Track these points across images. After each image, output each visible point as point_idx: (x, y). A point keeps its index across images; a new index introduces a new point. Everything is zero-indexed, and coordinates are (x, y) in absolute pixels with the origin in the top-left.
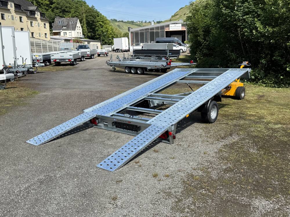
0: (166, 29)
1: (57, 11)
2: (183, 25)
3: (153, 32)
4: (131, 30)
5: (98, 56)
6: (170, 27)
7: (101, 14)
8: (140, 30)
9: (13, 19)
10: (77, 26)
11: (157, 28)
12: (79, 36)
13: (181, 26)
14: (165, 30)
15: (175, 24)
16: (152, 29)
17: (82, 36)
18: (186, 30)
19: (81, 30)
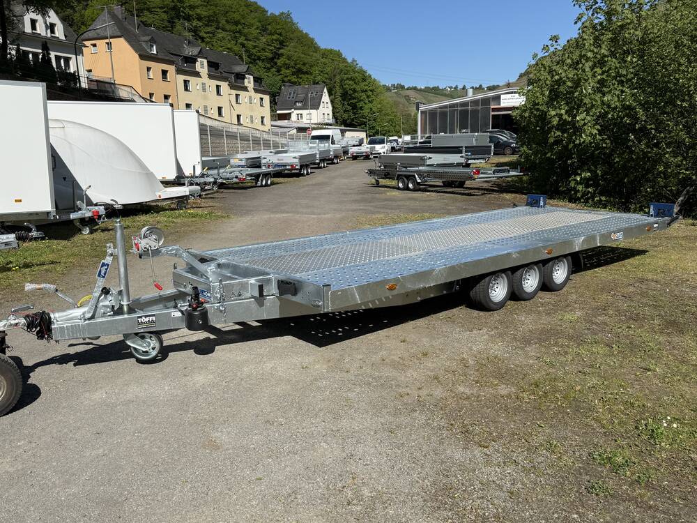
0: (493, 103)
1: (287, 71)
4: (423, 108)
6: (502, 101)
7: (370, 76)
8: (440, 108)
9: (204, 90)
10: (322, 100)
12: (326, 121)
14: (492, 107)
15: (512, 93)
16: (465, 104)
17: (330, 120)
19: (331, 108)
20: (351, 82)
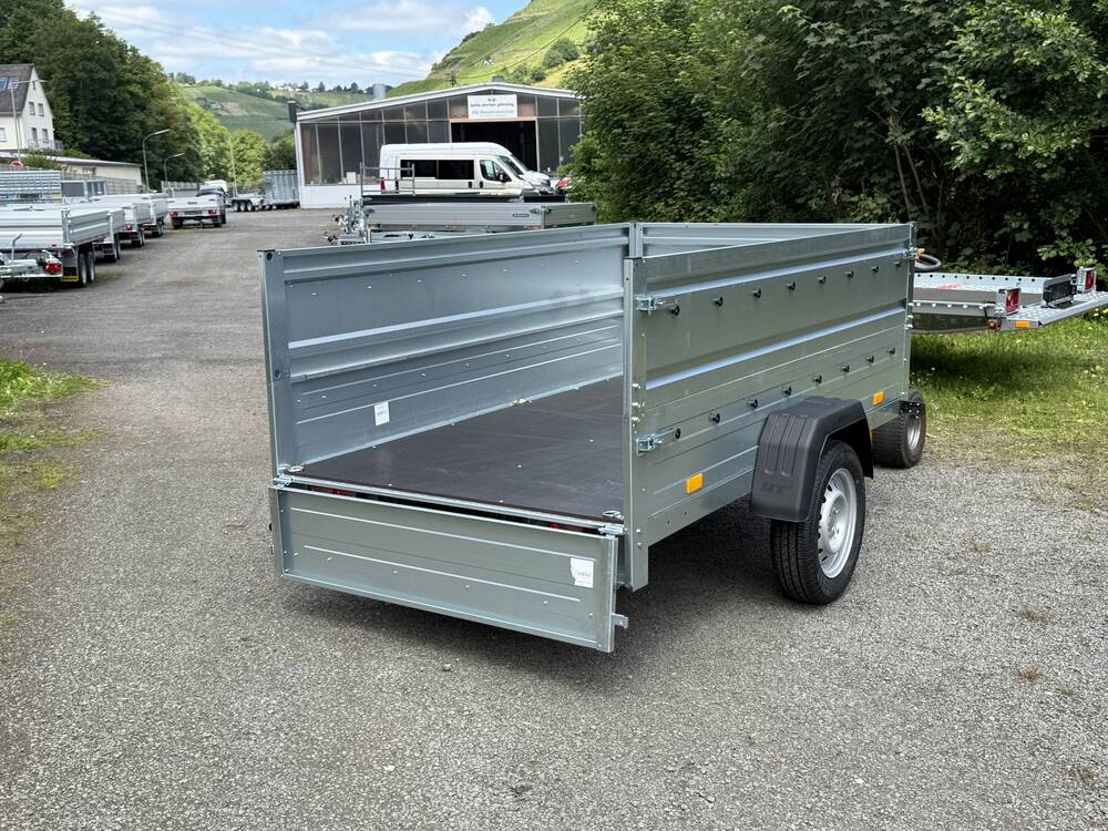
0: (454, 113)
2: (523, 100)
3: (401, 127)
4: (303, 116)
5: (176, 227)
6: (470, 109)
7: (134, 50)
8: (343, 117)
10: (28, 99)
11: (416, 109)
12: (42, 146)
13: (515, 102)
14: (452, 121)
15: (488, 92)
16: (394, 112)
17: (51, 144)
18: (534, 118)
19: (49, 117)
20: (92, 65)
